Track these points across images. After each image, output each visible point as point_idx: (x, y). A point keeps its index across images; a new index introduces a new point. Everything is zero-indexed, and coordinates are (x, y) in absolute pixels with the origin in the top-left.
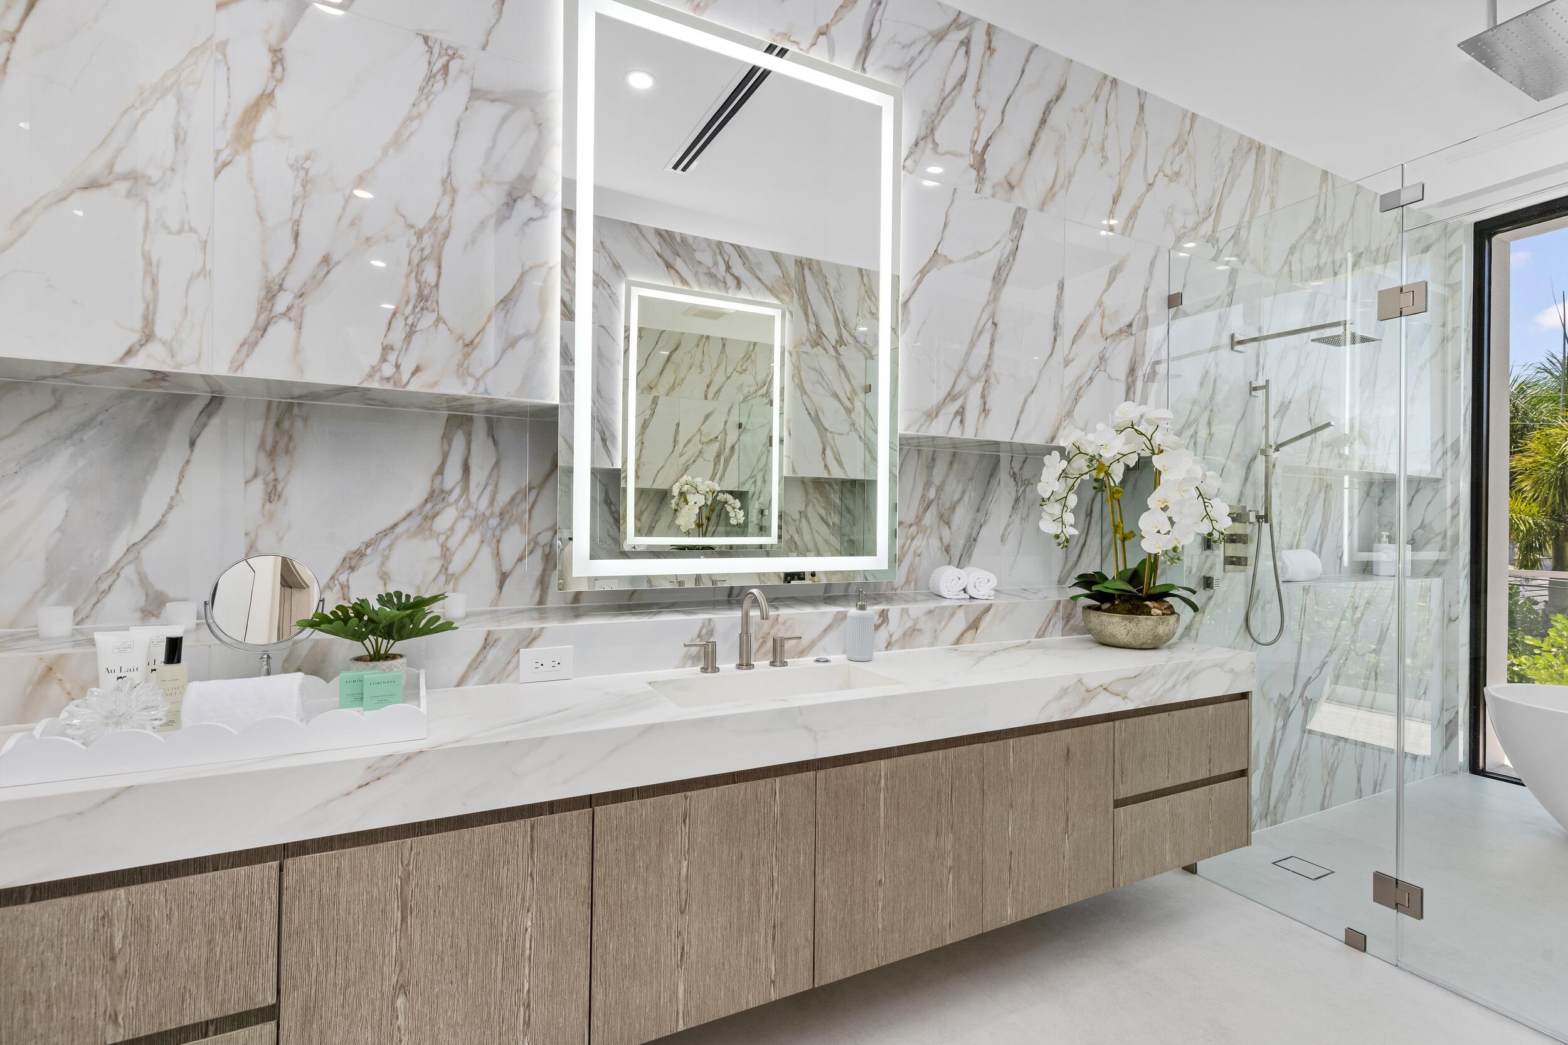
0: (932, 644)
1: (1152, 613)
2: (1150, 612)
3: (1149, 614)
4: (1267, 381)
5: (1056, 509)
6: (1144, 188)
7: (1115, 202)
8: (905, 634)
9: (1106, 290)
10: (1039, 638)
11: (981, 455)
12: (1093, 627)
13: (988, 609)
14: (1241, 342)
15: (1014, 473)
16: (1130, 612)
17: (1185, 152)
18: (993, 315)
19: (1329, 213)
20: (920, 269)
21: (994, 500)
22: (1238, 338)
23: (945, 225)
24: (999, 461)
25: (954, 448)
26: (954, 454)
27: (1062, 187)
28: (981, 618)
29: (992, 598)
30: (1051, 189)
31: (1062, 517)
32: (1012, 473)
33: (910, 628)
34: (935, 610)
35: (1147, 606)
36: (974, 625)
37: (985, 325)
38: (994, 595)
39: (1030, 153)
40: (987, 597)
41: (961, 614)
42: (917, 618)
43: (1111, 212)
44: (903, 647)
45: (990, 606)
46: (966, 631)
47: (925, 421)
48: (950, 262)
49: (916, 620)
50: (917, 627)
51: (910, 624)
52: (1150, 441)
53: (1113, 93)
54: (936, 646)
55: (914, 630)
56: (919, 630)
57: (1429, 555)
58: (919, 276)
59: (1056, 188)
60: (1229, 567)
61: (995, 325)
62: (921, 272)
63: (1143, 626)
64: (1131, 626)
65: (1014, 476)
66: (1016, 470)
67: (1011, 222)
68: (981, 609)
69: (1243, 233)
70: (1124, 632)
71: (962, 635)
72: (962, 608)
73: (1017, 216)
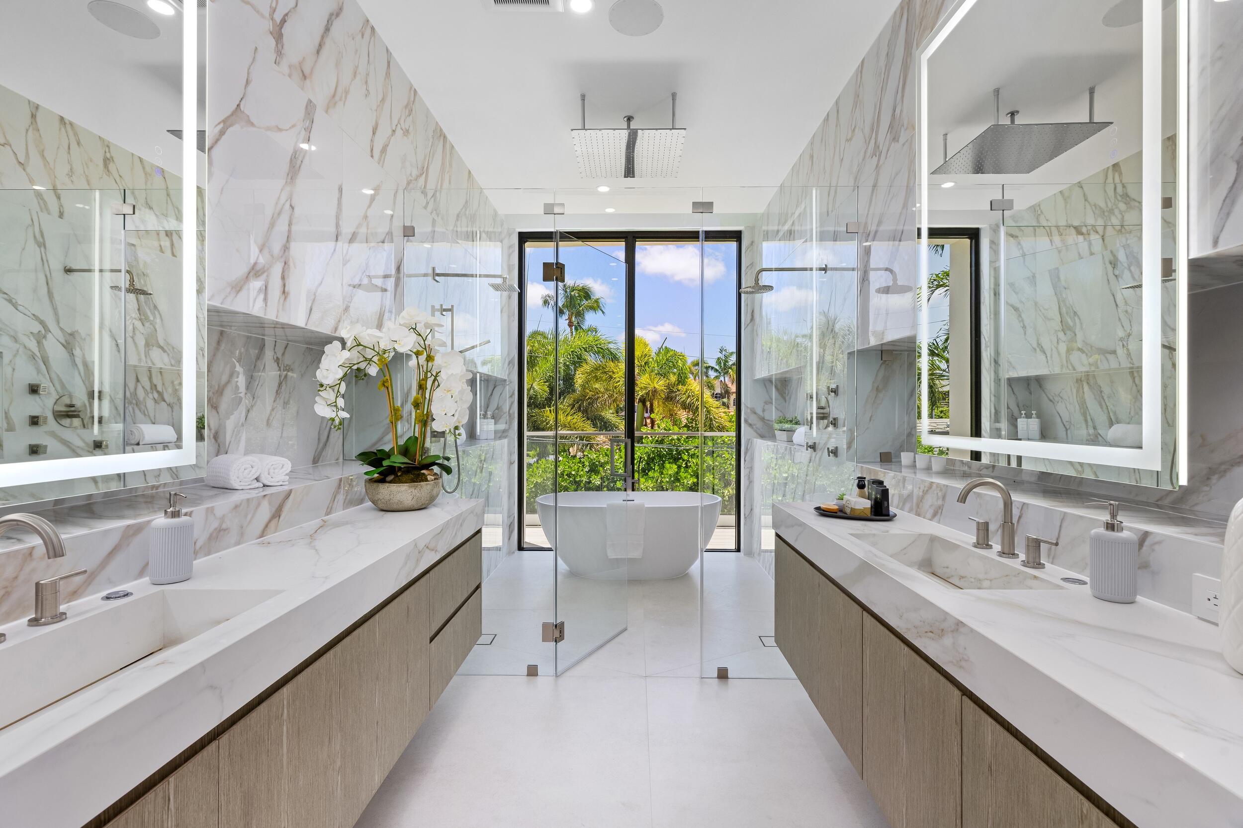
0: (238, 543)
1: (429, 479)
2: (427, 479)
3: (426, 480)
4: (452, 306)
5: (330, 395)
6: (390, 132)
7: (374, 133)
8: (210, 538)
9: (369, 206)
10: (328, 515)
11: (248, 337)
12: (381, 498)
13: (289, 494)
14: (438, 275)
15: (277, 357)
16: (413, 481)
17: (411, 116)
18: (290, 198)
19: (471, 199)
20: (223, 118)
21: (260, 384)
22: (438, 271)
23: (248, 82)
24: (264, 345)
25: (222, 326)
26: (222, 333)
27: (341, 100)
28: (282, 505)
29: (287, 483)
30: (334, 96)
31: (336, 402)
32: (275, 358)
33: (216, 529)
34: (241, 504)
35: (424, 474)
36: (277, 514)
37: (284, 205)
38: (288, 481)
39: (318, 52)
40: (281, 483)
41: (265, 504)
42: (224, 516)
43: (372, 140)
44: (209, 553)
45: (291, 491)
46: (270, 521)
47: (230, 293)
48: (252, 124)
49: (222, 519)
50: (224, 526)
51: (215, 524)
52: (424, 341)
53: (373, 38)
54: (242, 544)
55: (220, 531)
56: (225, 530)
57: (502, 426)
58: (221, 125)
59: (337, 98)
60: (433, 439)
61: (292, 207)
62: (224, 121)
63: (423, 490)
64: (415, 492)
65: (277, 360)
66: (279, 355)
67: (304, 110)
68: (282, 496)
69: (438, 194)
70: (410, 498)
71: (267, 526)
72: (267, 498)
73: (309, 107)
